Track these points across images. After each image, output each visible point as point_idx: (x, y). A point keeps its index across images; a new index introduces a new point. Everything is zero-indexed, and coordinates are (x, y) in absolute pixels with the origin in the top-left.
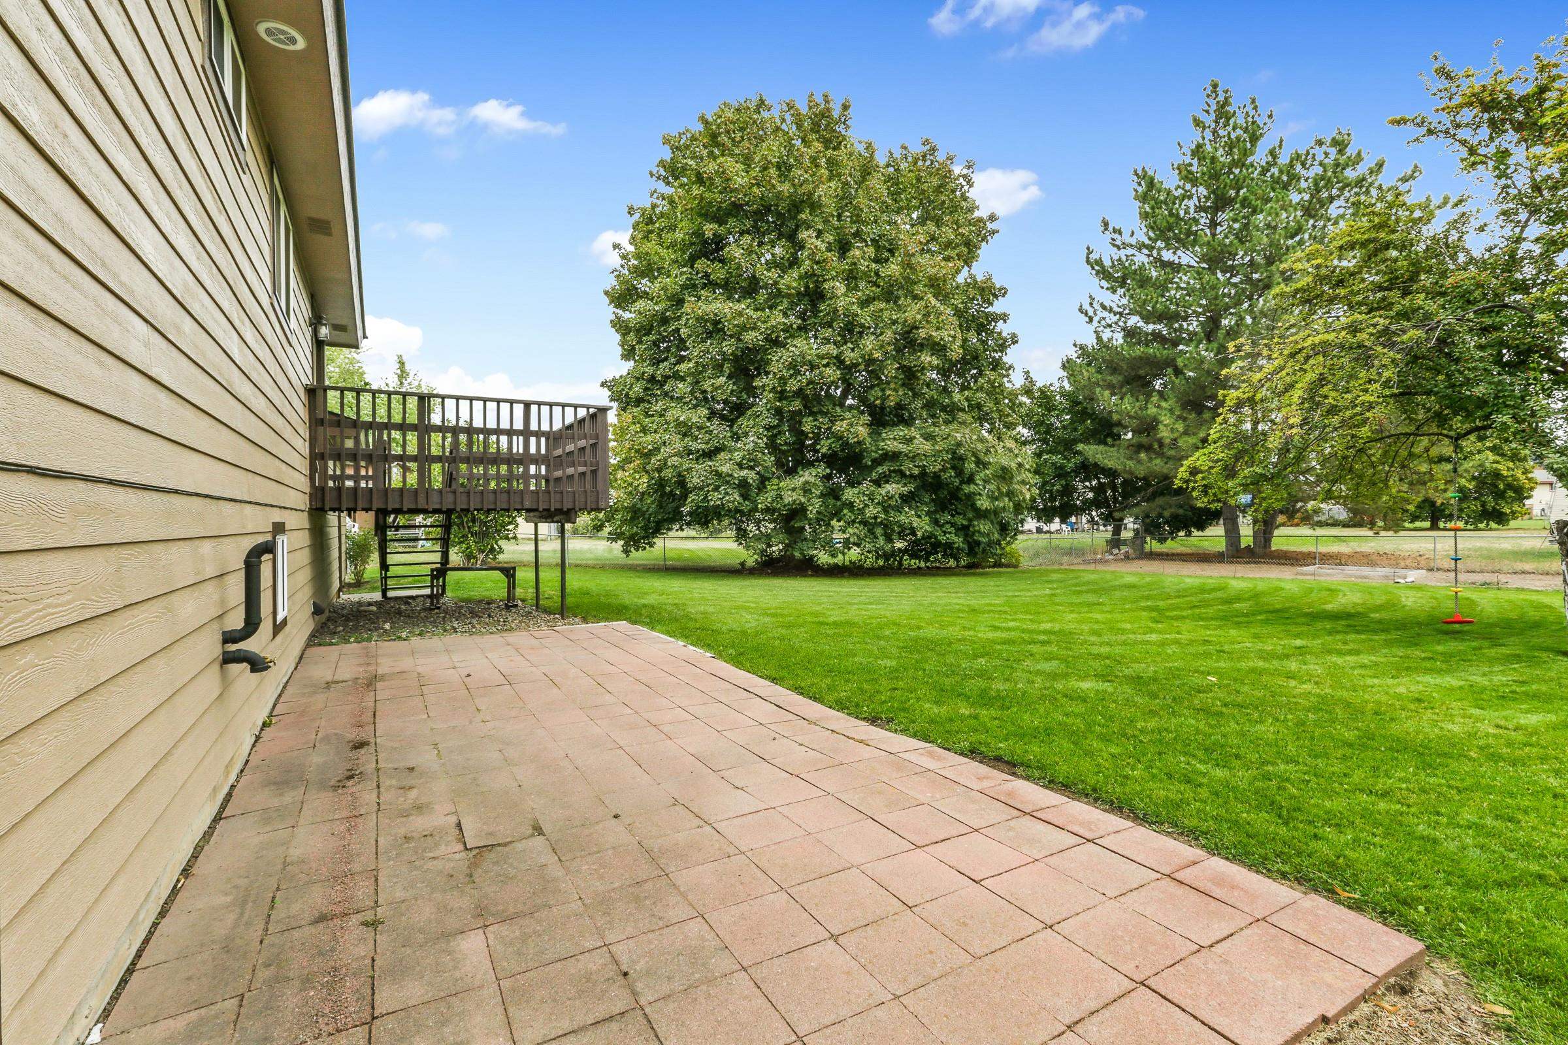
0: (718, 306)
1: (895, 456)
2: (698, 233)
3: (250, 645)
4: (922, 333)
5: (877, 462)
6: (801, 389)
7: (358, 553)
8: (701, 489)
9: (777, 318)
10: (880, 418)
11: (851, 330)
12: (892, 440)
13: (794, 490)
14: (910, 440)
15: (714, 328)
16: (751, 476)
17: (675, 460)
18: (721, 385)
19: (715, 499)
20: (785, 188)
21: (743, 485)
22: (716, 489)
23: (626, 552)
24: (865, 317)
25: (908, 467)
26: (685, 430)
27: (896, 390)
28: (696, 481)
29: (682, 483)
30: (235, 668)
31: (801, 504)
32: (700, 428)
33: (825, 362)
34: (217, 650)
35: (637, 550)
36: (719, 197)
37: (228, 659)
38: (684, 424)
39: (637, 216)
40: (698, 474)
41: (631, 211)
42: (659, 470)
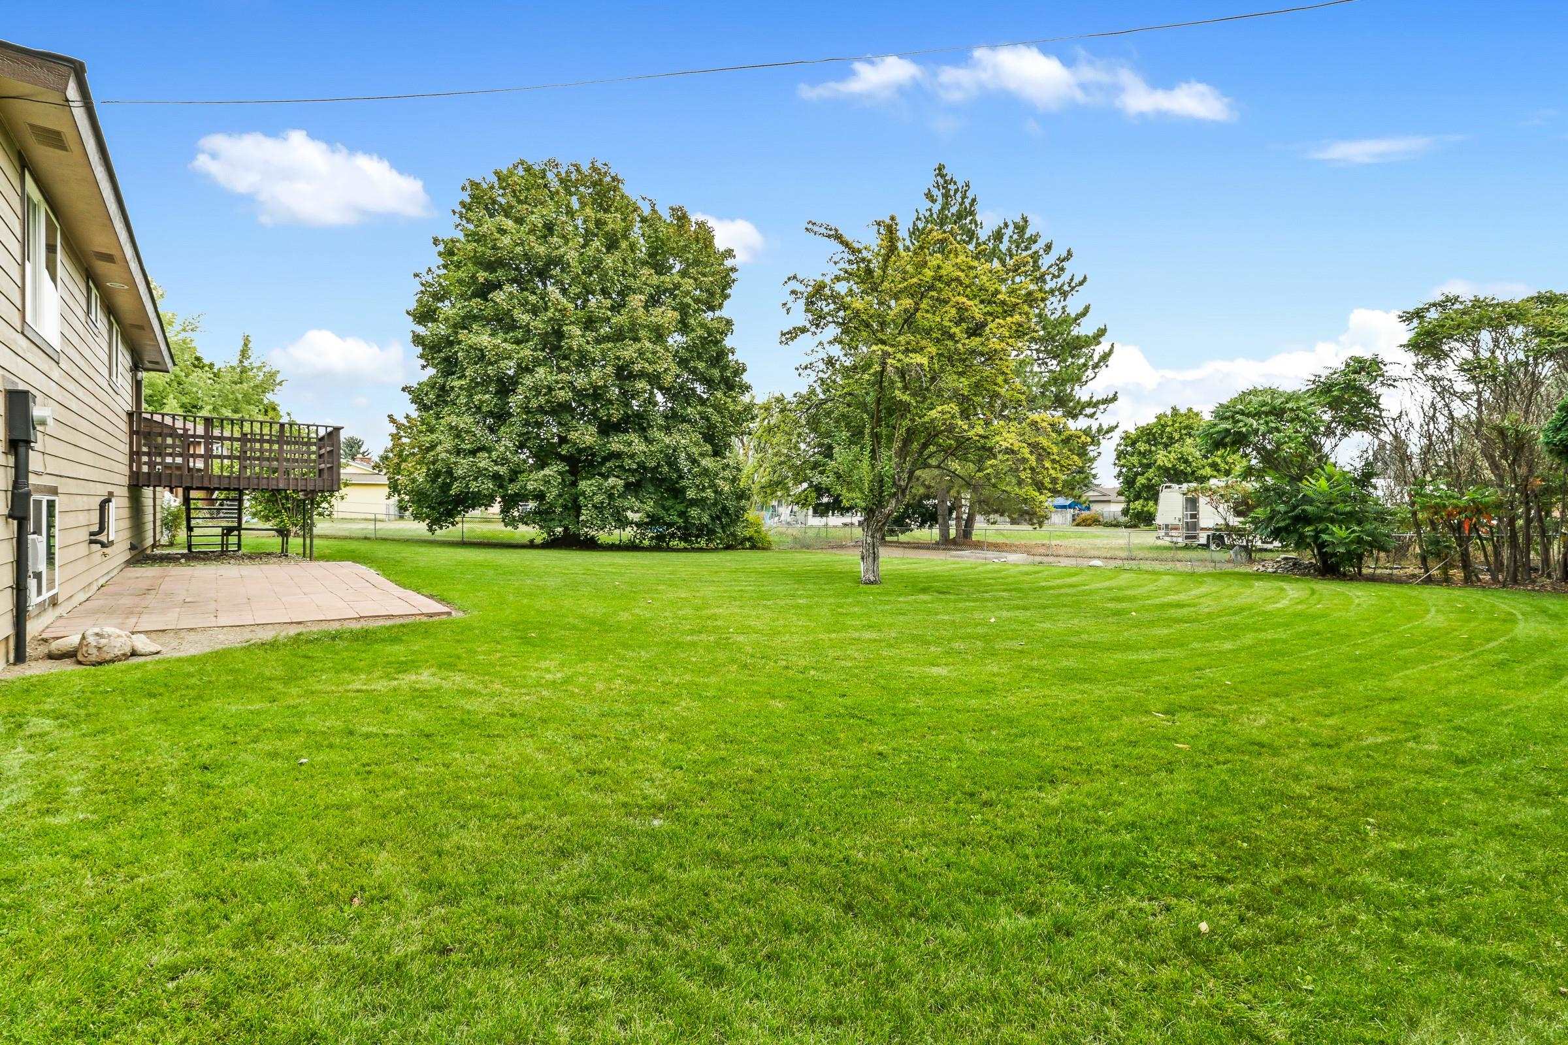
0: (483, 338)
1: (618, 455)
2: (474, 277)
3: (102, 538)
4: (637, 368)
5: (606, 459)
6: (540, 406)
7: (170, 523)
8: (464, 478)
9: (526, 352)
10: (607, 428)
11: (583, 362)
12: (616, 444)
13: (536, 480)
14: (630, 444)
15: (481, 356)
16: (502, 470)
17: (443, 455)
18: (486, 398)
19: (474, 486)
20: (541, 250)
21: (496, 477)
22: (476, 479)
23: (431, 529)
24: (595, 351)
25: (628, 463)
26: (457, 433)
27: (617, 410)
28: (460, 472)
29: (450, 473)
30: (93, 546)
31: (541, 491)
32: (467, 432)
33: (560, 386)
34: (87, 538)
35: (441, 528)
36: (489, 252)
37: (92, 542)
38: (456, 427)
39: (441, 248)
40: (463, 466)
41: (436, 242)
42: (434, 463)
